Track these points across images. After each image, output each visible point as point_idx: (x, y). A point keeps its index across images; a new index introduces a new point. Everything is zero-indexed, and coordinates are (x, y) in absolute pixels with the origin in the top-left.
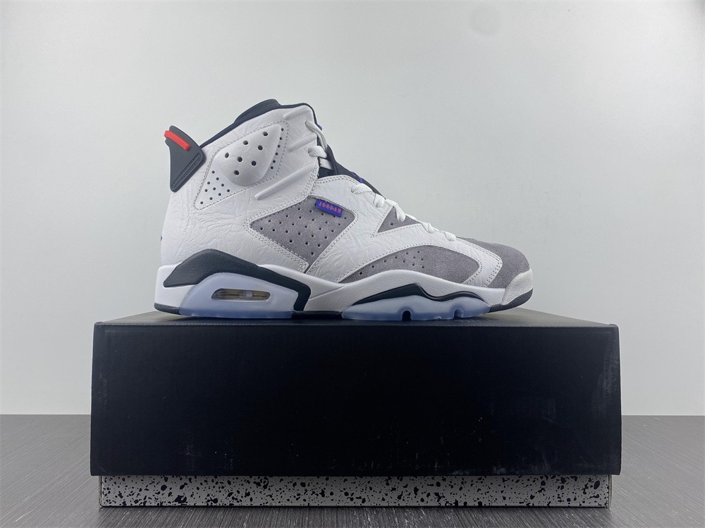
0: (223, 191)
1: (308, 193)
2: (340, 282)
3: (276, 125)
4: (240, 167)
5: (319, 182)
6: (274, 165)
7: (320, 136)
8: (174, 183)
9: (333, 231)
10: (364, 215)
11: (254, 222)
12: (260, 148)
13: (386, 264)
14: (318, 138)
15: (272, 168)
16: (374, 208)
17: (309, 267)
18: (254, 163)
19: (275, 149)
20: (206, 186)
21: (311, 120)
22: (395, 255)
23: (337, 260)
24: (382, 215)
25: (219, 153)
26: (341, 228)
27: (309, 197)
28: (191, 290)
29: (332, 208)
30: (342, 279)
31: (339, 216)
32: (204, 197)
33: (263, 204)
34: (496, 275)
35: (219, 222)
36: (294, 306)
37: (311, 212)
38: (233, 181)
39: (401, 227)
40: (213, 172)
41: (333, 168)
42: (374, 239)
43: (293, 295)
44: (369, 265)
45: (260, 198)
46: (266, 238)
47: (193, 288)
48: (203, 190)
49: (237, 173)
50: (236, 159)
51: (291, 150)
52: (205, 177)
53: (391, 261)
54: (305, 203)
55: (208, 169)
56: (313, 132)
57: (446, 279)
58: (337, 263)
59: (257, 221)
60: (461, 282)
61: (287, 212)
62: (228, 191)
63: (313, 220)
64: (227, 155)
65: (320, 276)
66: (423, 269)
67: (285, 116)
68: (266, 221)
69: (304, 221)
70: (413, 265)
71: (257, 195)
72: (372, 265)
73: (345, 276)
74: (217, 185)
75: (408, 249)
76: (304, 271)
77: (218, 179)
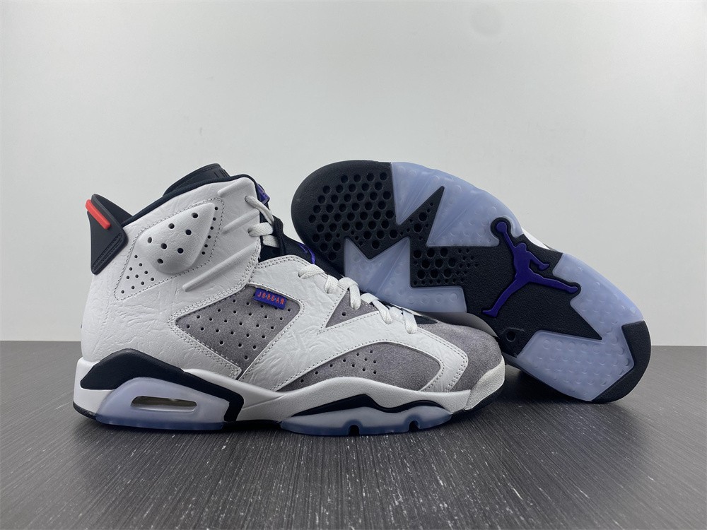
0: (146, 279)
1: (246, 282)
2: (278, 391)
3: (209, 203)
4: (164, 254)
5: (260, 266)
6: (206, 250)
7: (263, 212)
8: (95, 263)
9: (272, 328)
10: (312, 305)
11: (180, 319)
12: (188, 232)
13: (331, 369)
14: (261, 214)
15: (203, 253)
16: (324, 295)
17: (242, 373)
18: (180, 251)
19: (207, 231)
20: (127, 273)
21: (252, 194)
22: (343, 358)
23: (274, 366)
24: (333, 302)
25: (144, 234)
26: (283, 322)
27: (247, 286)
28: (109, 395)
29: (273, 298)
30: (280, 387)
31: (282, 308)
32: (125, 285)
33: (191, 296)
34: (459, 377)
35: (141, 316)
36: (225, 416)
37: (248, 304)
38: (158, 269)
39: (355, 319)
40: (136, 257)
41: (280, 246)
42: (321, 336)
43: (223, 405)
44: (312, 371)
45: (188, 290)
46: (193, 339)
47: (110, 393)
48: (125, 276)
49: (161, 261)
50: (160, 245)
51: (226, 232)
52: (128, 261)
53: (338, 365)
54: (242, 294)
55: (131, 253)
56: (254, 208)
57: (400, 387)
58: (274, 370)
59: (184, 316)
60: (418, 389)
61: (218, 306)
62: (153, 279)
63: (250, 314)
64: (150, 240)
65: (254, 383)
66: (375, 375)
67: (220, 191)
68: (194, 317)
69: (238, 316)
70: (364, 370)
71: (186, 286)
72: (316, 371)
73: (284, 385)
74: (140, 271)
75: (358, 349)
76: (236, 377)
77: (141, 265)
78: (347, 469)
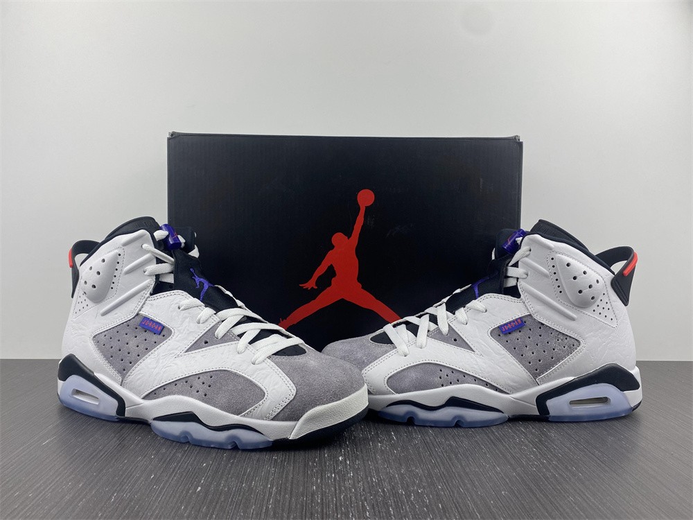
1: (137, 311)
2: (143, 398)
3: (115, 251)
9: (147, 349)
11: (96, 335)
12: (99, 273)
13: (174, 388)
14: (157, 258)
15: (112, 288)
16: (194, 325)
17: (122, 381)
21: (147, 243)
22: (186, 380)
26: (155, 345)
27: (138, 315)
29: (154, 326)
31: (159, 333)
32: (77, 308)
36: (116, 412)
37: (136, 329)
39: (215, 346)
42: (178, 361)
43: (114, 403)
44: (161, 387)
45: (103, 315)
46: (98, 351)
51: (126, 273)
53: (181, 385)
54: (133, 321)
56: (149, 253)
57: (222, 410)
58: (139, 382)
59: (99, 334)
60: (238, 414)
61: (117, 329)
62: (87, 305)
63: (135, 337)
65: (130, 391)
66: (206, 398)
67: (122, 242)
68: (103, 336)
69: (128, 338)
70: (197, 392)
71: (101, 312)
72: (164, 387)
75: (201, 374)
78: (312, 514)
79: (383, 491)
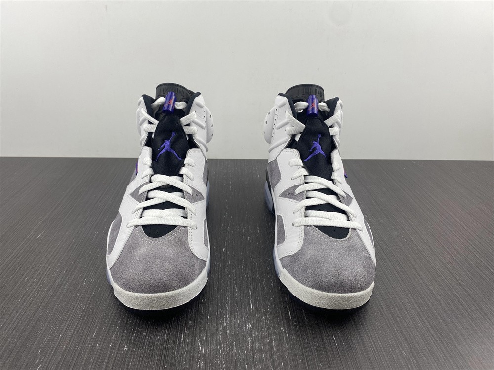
79: (247, 276)
